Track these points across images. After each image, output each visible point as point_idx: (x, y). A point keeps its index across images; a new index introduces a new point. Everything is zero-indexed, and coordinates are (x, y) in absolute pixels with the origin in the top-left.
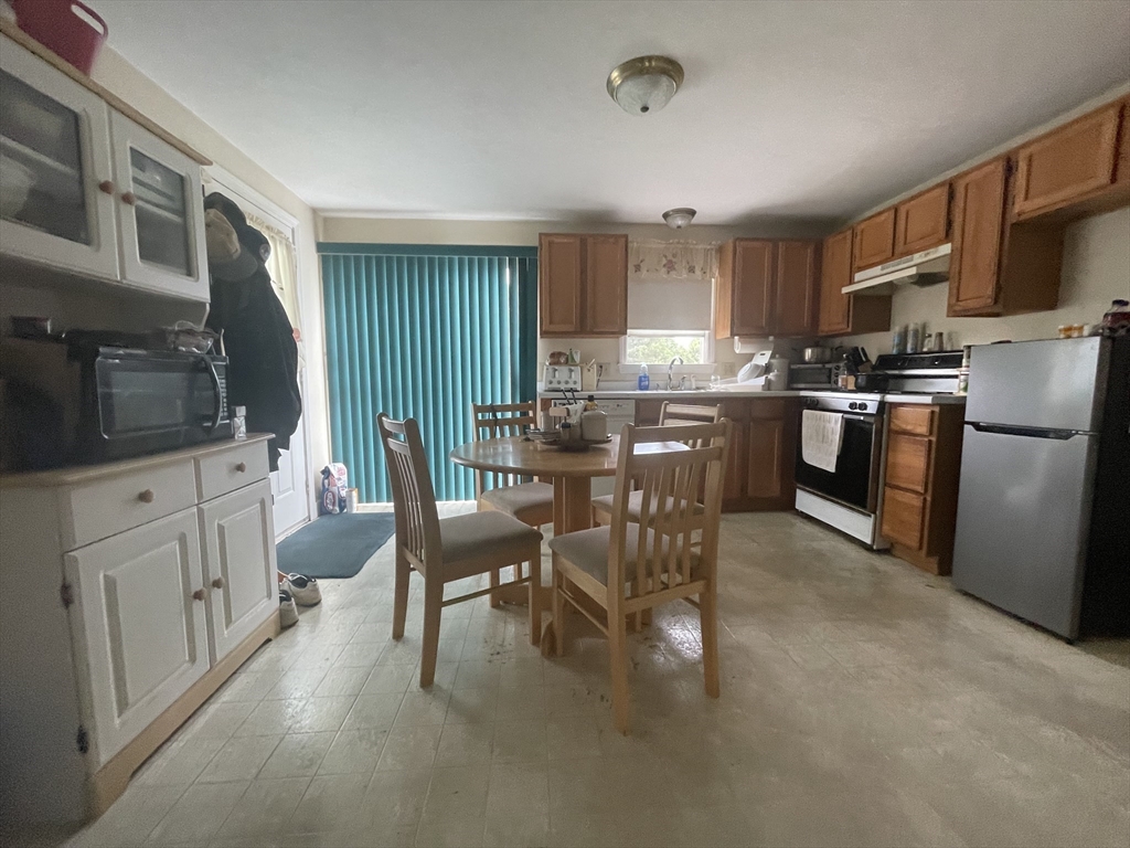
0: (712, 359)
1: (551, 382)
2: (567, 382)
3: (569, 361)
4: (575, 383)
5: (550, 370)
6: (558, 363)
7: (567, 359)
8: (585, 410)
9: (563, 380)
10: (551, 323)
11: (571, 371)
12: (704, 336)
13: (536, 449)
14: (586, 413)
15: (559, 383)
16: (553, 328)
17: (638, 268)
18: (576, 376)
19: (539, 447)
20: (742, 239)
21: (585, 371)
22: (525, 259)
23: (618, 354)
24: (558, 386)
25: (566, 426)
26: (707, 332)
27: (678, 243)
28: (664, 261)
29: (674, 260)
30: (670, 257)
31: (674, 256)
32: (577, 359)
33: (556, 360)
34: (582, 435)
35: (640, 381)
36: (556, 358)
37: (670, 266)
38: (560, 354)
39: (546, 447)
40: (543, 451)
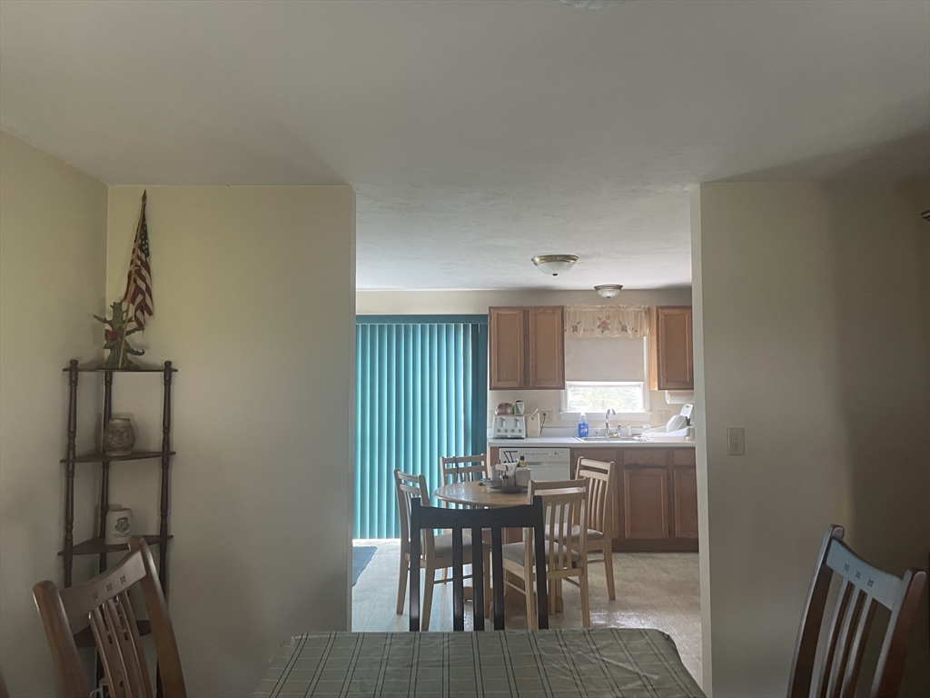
0: (648, 408)
1: (499, 431)
2: (513, 431)
3: (516, 412)
4: (520, 431)
5: (498, 420)
6: (506, 413)
7: (513, 409)
8: (518, 466)
9: (509, 429)
10: (498, 380)
11: (516, 420)
12: (639, 386)
13: (486, 491)
14: (518, 469)
15: (506, 431)
16: (501, 384)
17: (575, 329)
18: (521, 425)
19: (489, 489)
20: (663, 308)
21: (530, 420)
22: (477, 326)
23: (560, 403)
24: (504, 434)
25: (505, 477)
26: (642, 383)
27: (611, 307)
28: (598, 323)
29: (608, 321)
30: (604, 319)
31: (608, 317)
32: (522, 410)
33: (503, 411)
34: (515, 484)
35: (580, 428)
36: (503, 408)
37: (604, 326)
38: (507, 405)
39: (493, 490)
40: (491, 493)
